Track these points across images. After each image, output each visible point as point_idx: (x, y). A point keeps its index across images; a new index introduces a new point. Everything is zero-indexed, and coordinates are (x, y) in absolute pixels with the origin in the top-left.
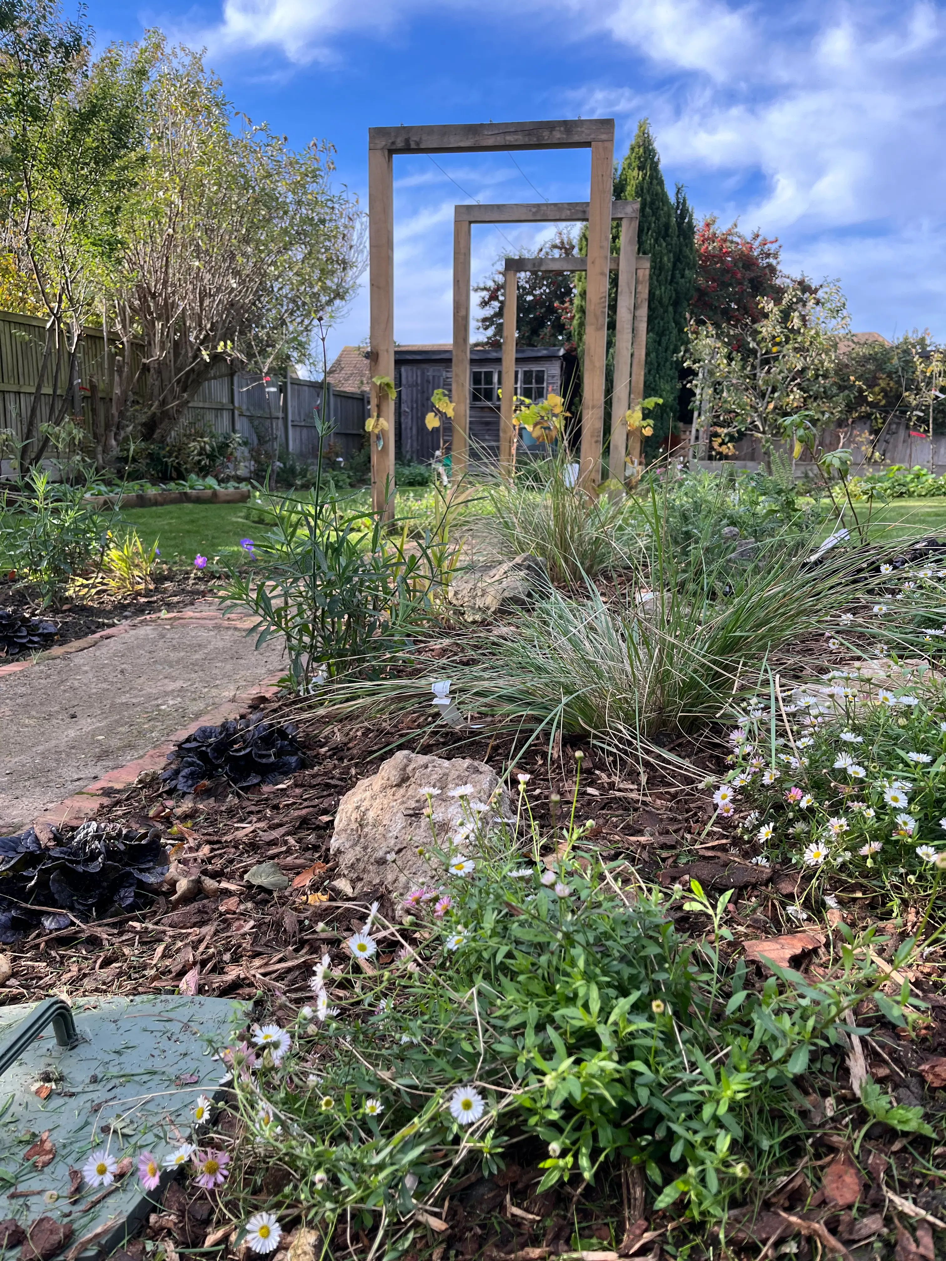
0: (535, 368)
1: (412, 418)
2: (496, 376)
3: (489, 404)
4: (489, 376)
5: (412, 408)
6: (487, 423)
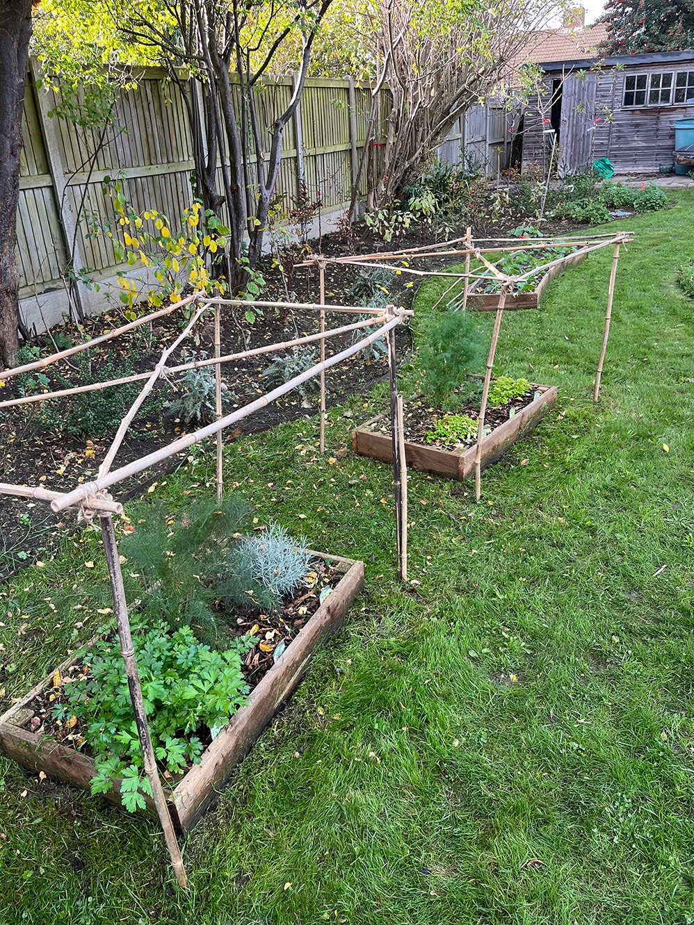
1: (569, 126)
2: (649, 81)
3: (640, 107)
4: (642, 80)
5: (570, 116)
6: (637, 125)
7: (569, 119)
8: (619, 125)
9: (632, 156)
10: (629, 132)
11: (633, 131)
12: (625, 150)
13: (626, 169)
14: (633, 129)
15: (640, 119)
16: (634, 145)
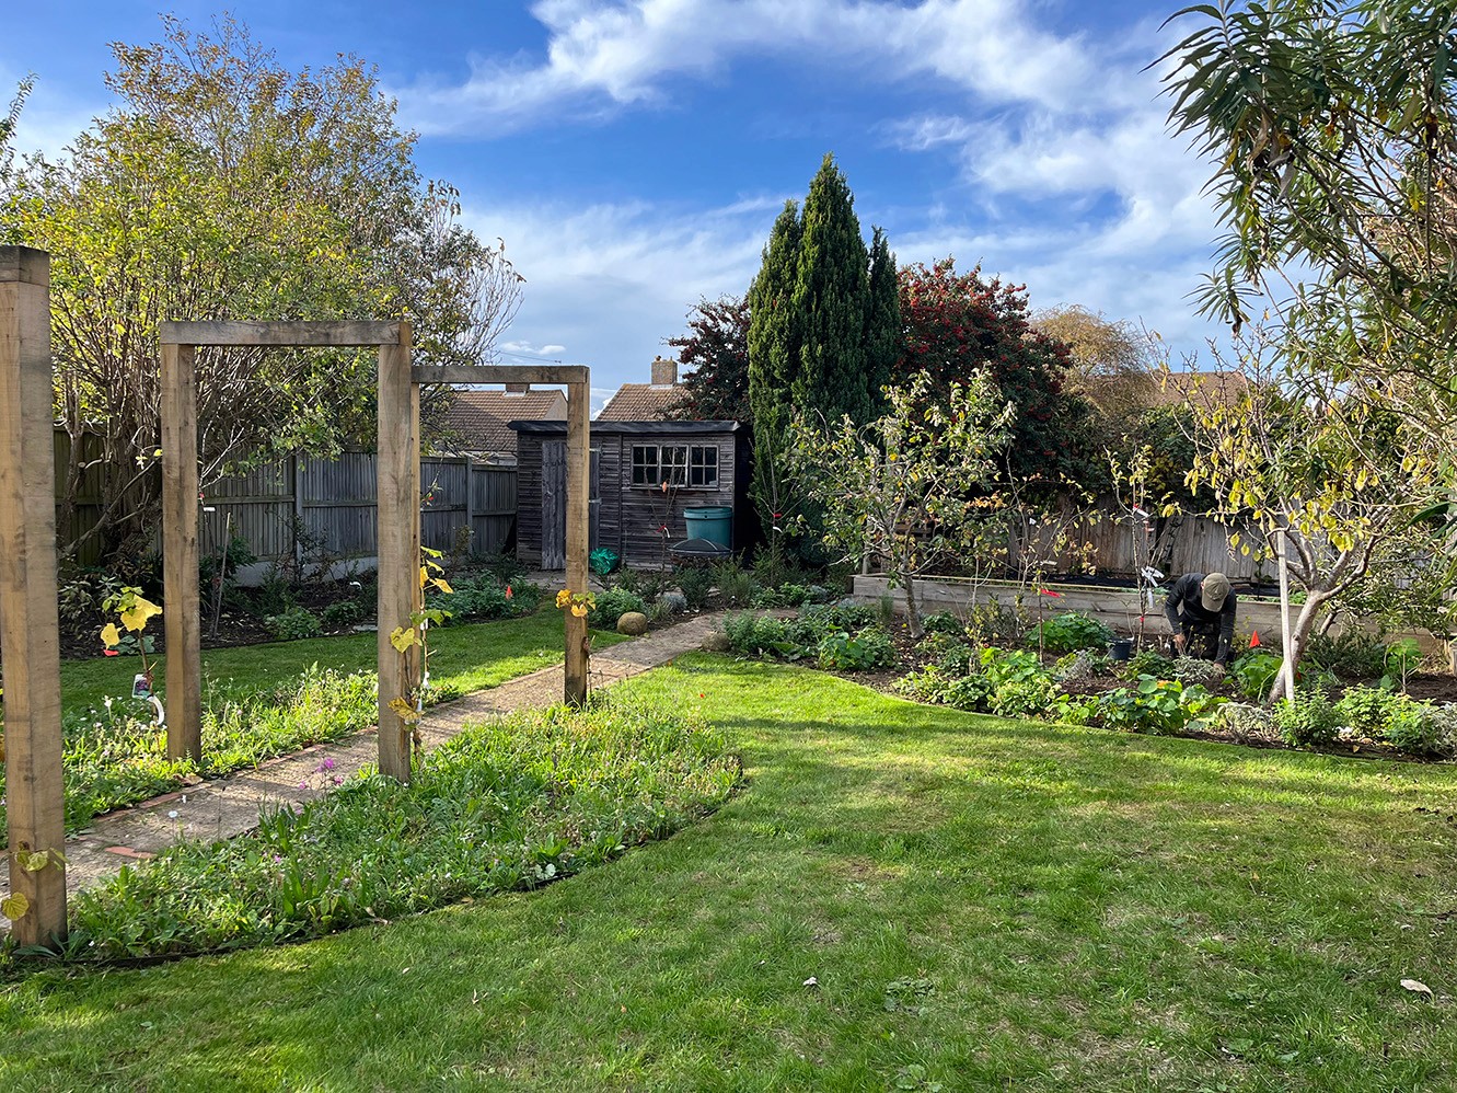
0: (706, 444)
1: (556, 503)
2: (660, 454)
3: (652, 486)
4: (652, 453)
5: (557, 491)
6: (650, 509)
7: (556, 494)
8: (630, 508)
9: (648, 548)
10: (642, 517)
11: (647, 517)
12: (640, 540)
13: (642, 564)
14: (645, 514)
15: (653, 503)
16: (649, 534)
